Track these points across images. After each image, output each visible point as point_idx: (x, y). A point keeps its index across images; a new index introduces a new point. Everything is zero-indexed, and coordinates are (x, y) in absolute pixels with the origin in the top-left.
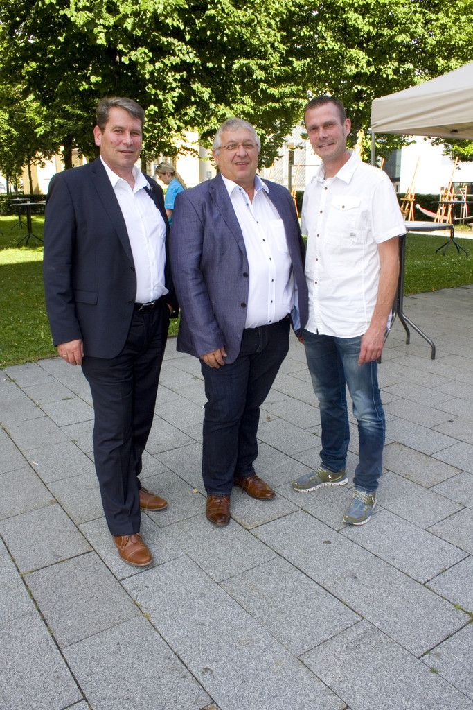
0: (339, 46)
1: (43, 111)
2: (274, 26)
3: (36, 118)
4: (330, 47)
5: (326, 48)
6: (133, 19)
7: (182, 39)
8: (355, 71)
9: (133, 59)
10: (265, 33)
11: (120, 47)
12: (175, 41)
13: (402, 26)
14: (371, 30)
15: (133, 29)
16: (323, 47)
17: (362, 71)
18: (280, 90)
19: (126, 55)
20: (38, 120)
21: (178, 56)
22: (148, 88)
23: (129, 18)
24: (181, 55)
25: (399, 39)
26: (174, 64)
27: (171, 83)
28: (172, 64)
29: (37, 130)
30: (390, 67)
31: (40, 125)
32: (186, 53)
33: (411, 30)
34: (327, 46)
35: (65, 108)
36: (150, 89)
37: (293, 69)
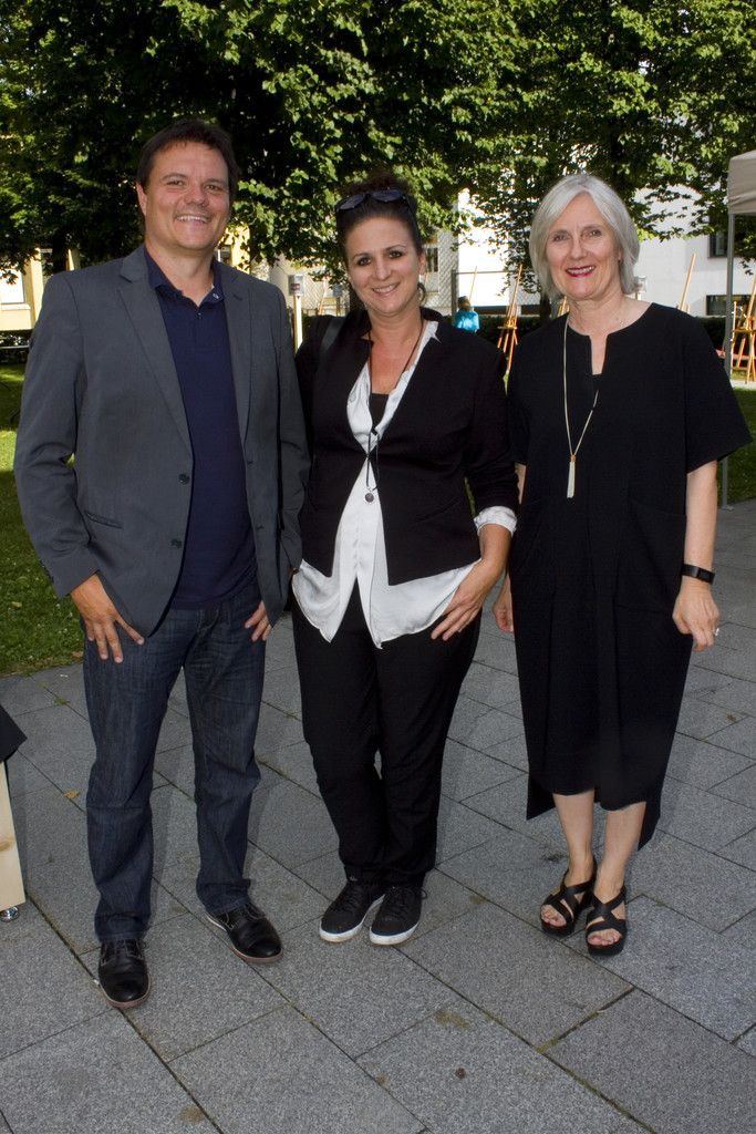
0: (600, 66)
1: (24, 184)
2: (515, 31)
3: (13, 195)
4: (587, 68)
5: (582, 70)
6: (286, 16)
7: (357, 53)
8: (627, 109)
9: (284, 85)
10: (500, 43)
11: (261, 63)
12: (347, 57)
13: (707, 31)
14: (659, 38)
15: (287, 32)
16: (576, 68)
17: (638, 108)
18: (497, 142)
19: (269, 77)
20: (17, 199)
21: (351, 83)
22: (295, 139)
23: (280, 13)
24: (356, 81)
25: (704, 52)
26: (346, 96)
27: (331, 132)
28: (341, 95)
29: (15, 216)
30: (684, 101)
31: (19, 207)
32: (361, 78)
33: (724, 38)
34: (582, 66)
35: (70, 176)
36: (298, 140)
37: (523, 105)
